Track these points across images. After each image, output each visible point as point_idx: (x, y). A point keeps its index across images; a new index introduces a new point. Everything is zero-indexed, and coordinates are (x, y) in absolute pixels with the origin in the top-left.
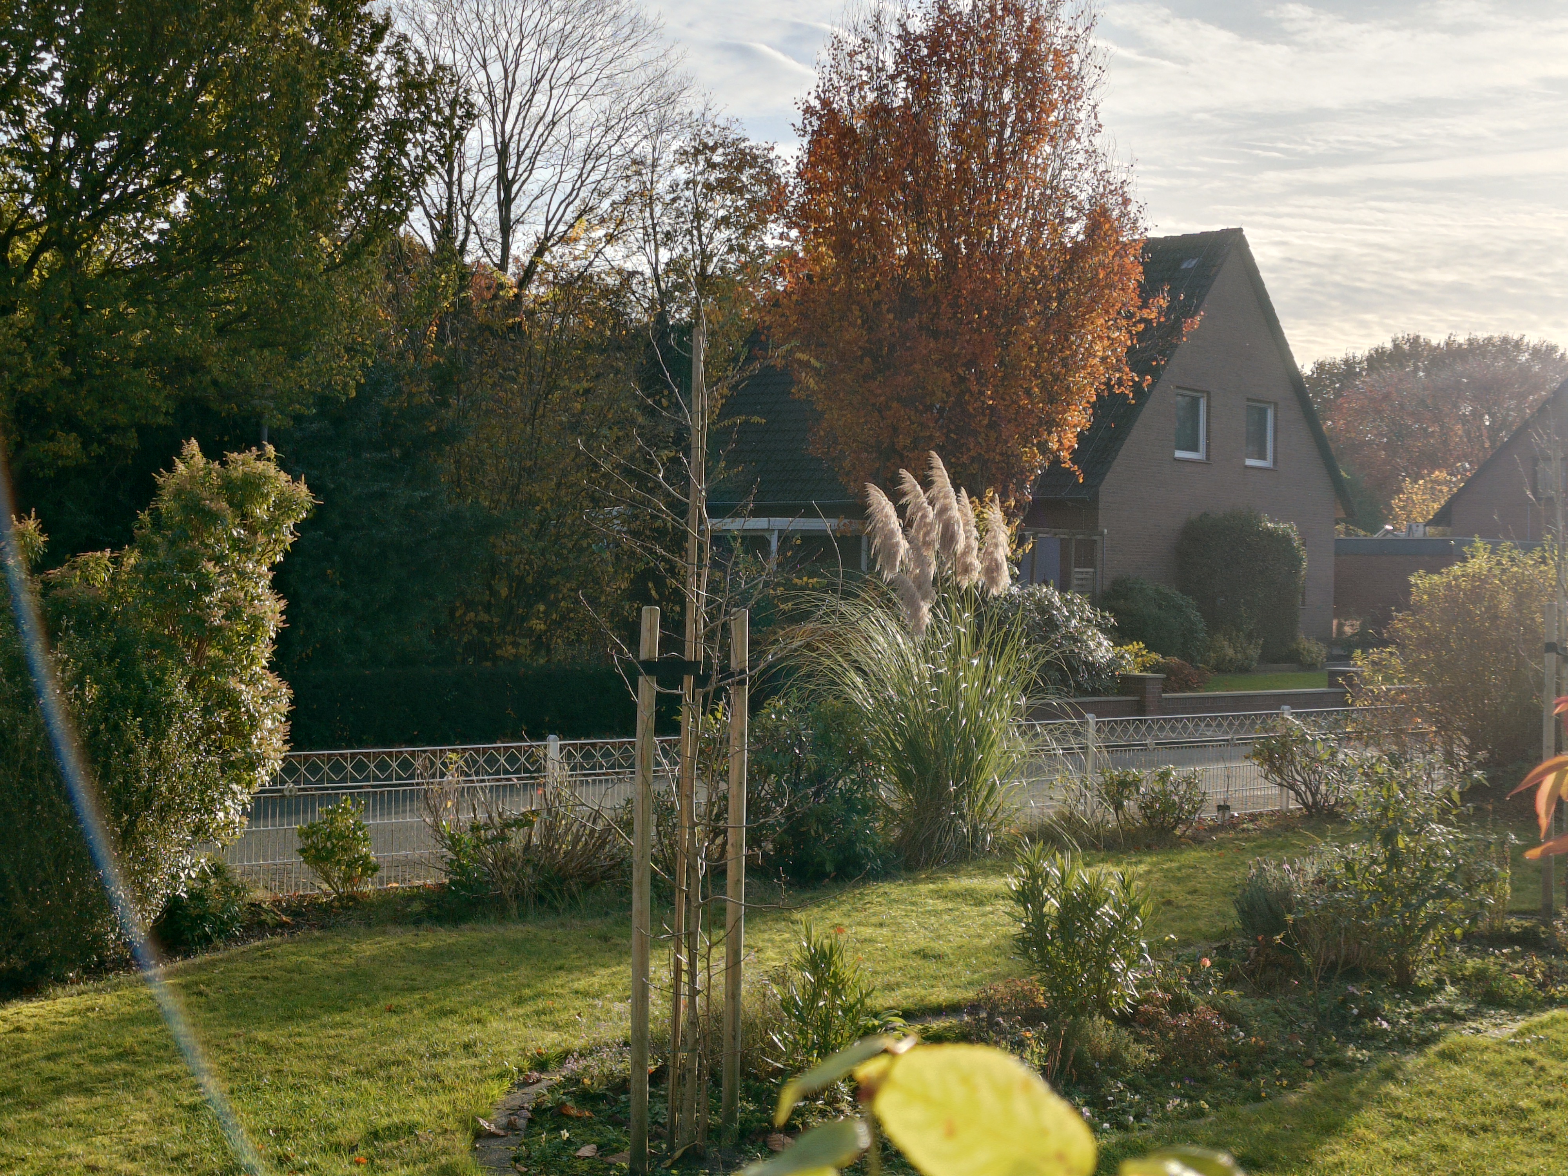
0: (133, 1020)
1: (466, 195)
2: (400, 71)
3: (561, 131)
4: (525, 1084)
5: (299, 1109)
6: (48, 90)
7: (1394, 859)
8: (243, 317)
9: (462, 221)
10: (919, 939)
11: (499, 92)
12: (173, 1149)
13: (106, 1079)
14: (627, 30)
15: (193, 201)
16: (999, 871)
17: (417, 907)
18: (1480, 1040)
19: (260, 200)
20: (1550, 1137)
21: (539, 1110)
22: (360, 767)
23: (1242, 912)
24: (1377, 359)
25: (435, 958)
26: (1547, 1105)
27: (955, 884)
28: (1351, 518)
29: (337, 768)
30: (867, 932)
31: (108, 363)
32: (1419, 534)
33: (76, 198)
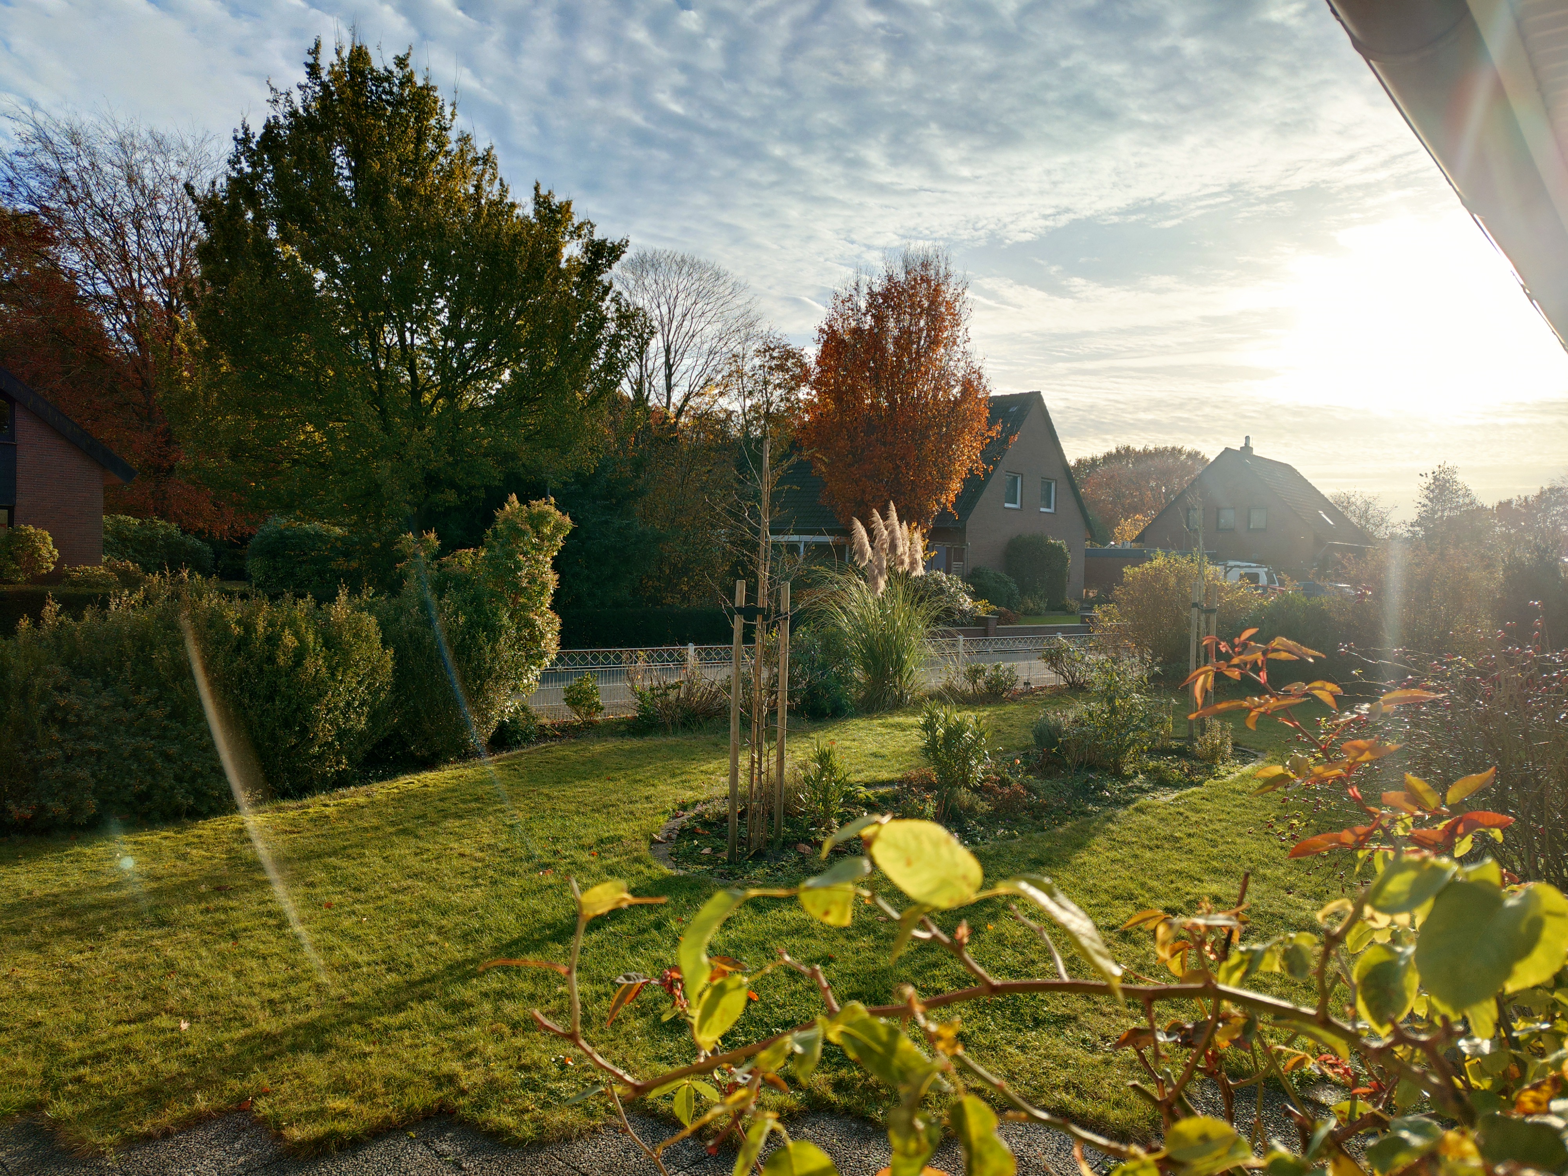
0: (482, 782)
1: (649, 372)
2: (618, 310)
3: (697, 340)
4: (676, 817)
5: (564, 827)
6: (441, 318)
7: (1113, 711)
8: (538, 432)
9: (647, 385)
10: (872, 747)
11: (666, 320)
12: (502, 846)
13: (470, 811)
14: (730, 290)
15: (513, 374)
16: (914, 714)
17: (622, 728)
18: (1155, 802)
19: (546, 374)
20: (1191, 851)
21: (683, 830)
22: (595, 658)
23: (1036, 736)
24: (1108, 458)
25: (631, 753)
26: (1190, 835)
27: (891, 720)
28: (1093, 537)
29: (584, 658)
30: (847, 743)
31: (470, 455)
32: (1128, 546)
33: (455, 374)
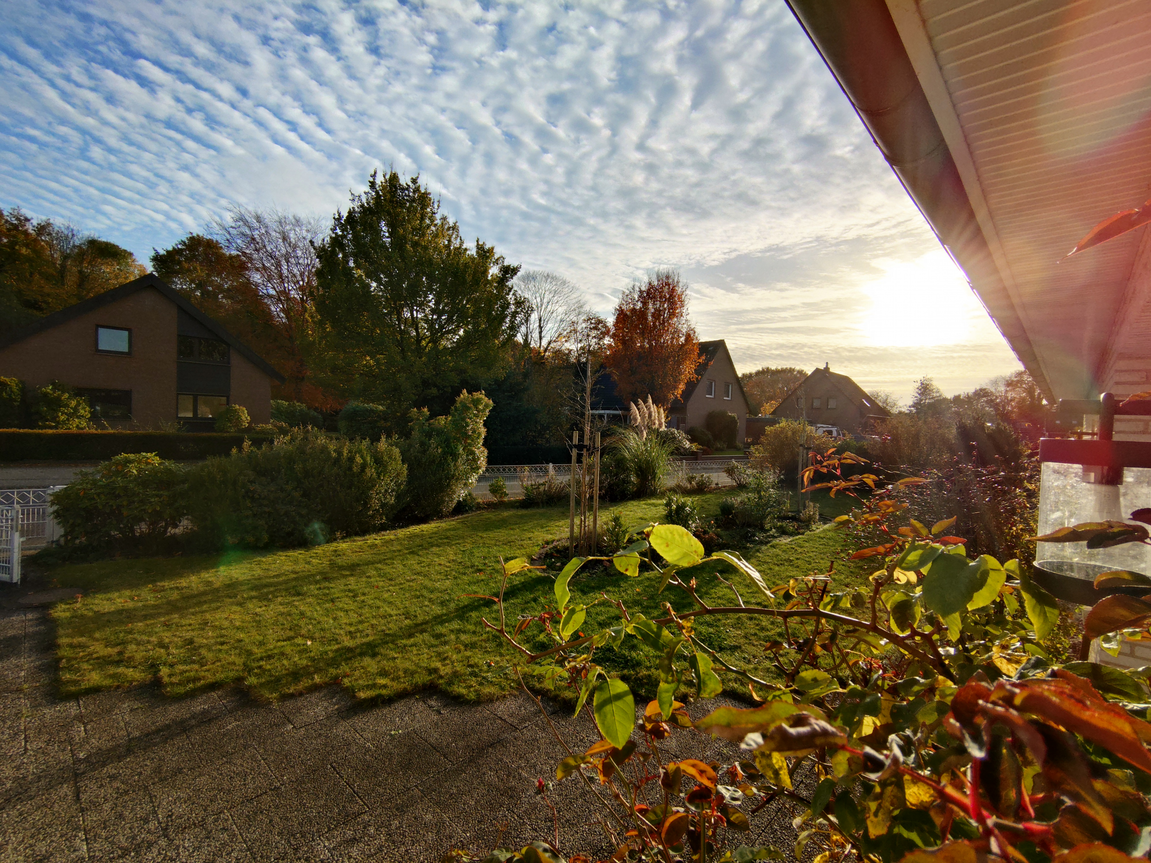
0: (449, 530)
1: (531, 330)
2: (515, 299)
3: (554, 314)
4: (543, 548)
5: (489, 552)
6: (431, 304)
7: (760, 498)
8: (477, 360)
9: (530, 337)
10: (640, 515)
11: (539, 305)
12: (459, 561)
13: (444, 543)
14: (571, 290)
15: (465, 331)
16: (661, 499)
17: (517, 504)
18: (781, 543)
19: (481, 331)
20: (798, 567)
21: (547, 554)
22: (504, 470)
23: (721, 510)
24: (758, 373)
25: (522, 517)
26: (797, 559)
27: (649, 502)
28: (750, 412)
29: (499, 470)
30: (628, 513)
31: (444, 371)
32: (767, 417)
33: (437, 331)
